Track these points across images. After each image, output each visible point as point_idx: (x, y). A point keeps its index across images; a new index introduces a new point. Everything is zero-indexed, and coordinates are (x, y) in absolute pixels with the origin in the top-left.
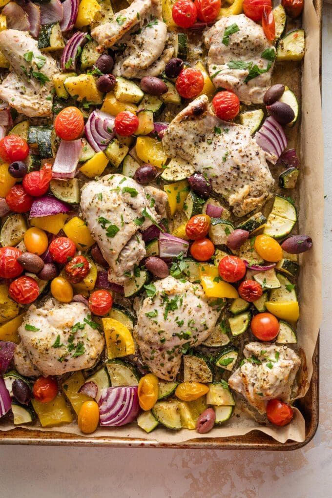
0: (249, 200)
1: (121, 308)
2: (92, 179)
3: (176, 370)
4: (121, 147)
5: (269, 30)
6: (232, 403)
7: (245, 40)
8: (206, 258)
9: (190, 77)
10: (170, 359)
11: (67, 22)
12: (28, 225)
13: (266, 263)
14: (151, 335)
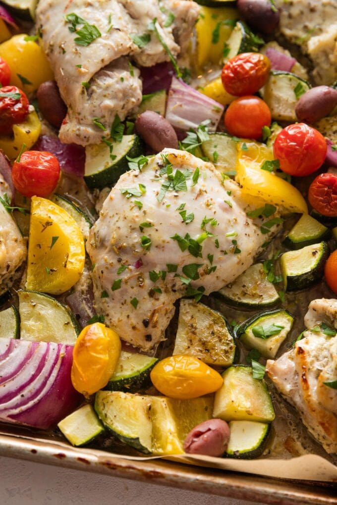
10: (153, 294)
14: (124, 231)
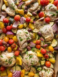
0: (49, 39)
1: (21, 55)
2: (20, 29)
4: (26, 24)
7: (53, 8)
8: (39, 48)
9: (42, 13)
10: (28, 68)
12: (6, 36)
13: (50, 51)
14: (25, 62)
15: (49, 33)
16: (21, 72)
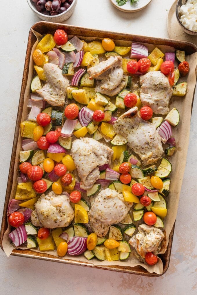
0: (151, 159)
1: (84, 200)
2: (79, 138)
3: (106, 233)
4: (95, 126)
5: (172, 80)
6: (130, 251)
7: (160, 84)
8: (127, 183)
10: (104, 228)
11: (77, 63)
12: (46, 156)
13: (154, 189)
14: (97, 216)
15: (151, 145)
16: (86, 240)
